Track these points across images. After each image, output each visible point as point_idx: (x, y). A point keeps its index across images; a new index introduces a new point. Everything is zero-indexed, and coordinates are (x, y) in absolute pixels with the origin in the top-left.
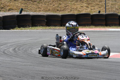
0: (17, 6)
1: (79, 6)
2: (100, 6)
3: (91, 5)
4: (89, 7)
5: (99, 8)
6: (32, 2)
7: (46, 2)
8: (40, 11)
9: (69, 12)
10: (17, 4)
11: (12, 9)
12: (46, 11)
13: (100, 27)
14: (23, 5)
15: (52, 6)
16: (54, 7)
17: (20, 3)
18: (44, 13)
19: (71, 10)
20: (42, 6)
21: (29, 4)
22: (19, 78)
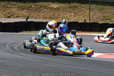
0: (23, 14)
1: (68, 15)
2: (84, 16)
4: (76, 16)
6: (34, 12)
7: (44, 11)
8: (40, 18)
9: (61, 19)
10: (23, 13)
11: (19, 16)
12: (44, 18)
13: (86, 32)
14: (27, 13)
15: (48, 14)
17: (25, 12)
18: (43, 20)
19: (63, 18)
20: (41, 15)
21: (32, 13)
22: (32, 73)
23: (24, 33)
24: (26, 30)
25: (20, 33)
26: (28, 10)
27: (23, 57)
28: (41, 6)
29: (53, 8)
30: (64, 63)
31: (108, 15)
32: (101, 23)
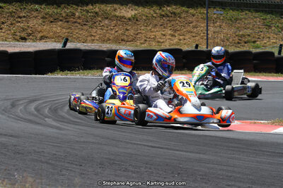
0: (55, 33)
1: (158, 34)
2: (194, 35)
3: (179, 32)
4: (175, 36)
5: (193, 38)
6: (79, 27)
7: (103, 26)
8: (93, 40)
10: (54, 29)
11: (46, 37)
12: (104, 41)
14: (64, 30)
15: (113, 32)
16: (116, 34)
17: (60, 26)
18: (101, 44)
19: (146, 41)
20: (96, 33)
21: (75, 29)
22: (78, 167)
23: (59, 75)
24: (62, 70)
25: (49, 76)
26: (68, 22)
27: (58, 131)
28: (96, 13)
29: (123, 17)
30: (150, 144)
31: (248, 32)
32: (232, 51)
